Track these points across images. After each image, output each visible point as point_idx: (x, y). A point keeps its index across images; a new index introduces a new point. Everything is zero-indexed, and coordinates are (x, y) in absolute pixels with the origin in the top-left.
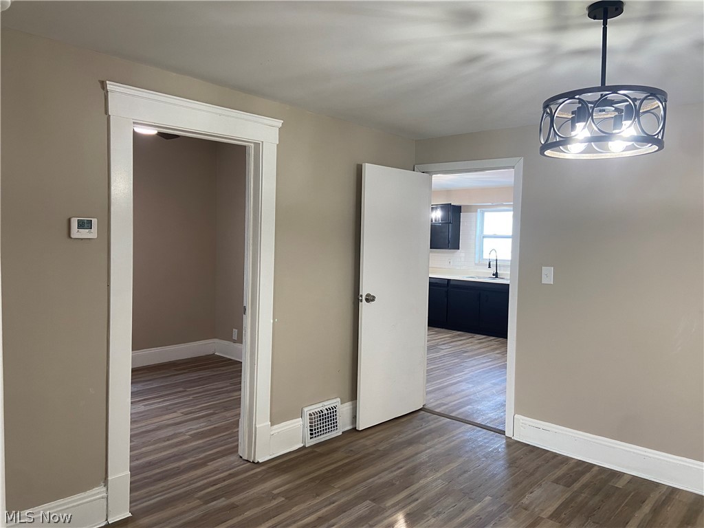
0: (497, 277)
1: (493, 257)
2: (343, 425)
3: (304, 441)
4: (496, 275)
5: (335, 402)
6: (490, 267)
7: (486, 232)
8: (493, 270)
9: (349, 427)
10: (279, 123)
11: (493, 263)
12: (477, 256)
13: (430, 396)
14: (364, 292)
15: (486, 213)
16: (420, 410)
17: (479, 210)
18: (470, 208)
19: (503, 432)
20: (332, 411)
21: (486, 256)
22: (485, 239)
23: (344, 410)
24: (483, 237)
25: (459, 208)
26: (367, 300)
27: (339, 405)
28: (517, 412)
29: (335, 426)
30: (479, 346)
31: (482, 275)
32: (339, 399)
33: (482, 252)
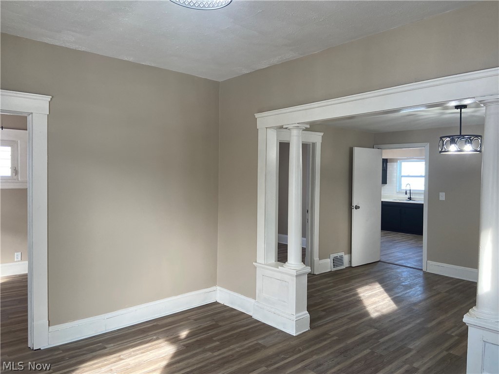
0: (410, 200)
1: (408, 188)
2: (346, 264)
3: (331, 268)
4: (410, 199)
5: (342, 254)
6: (406, 194)
7: (403, 174)
8: (408, 196)
9: (347, 266)
10: (322, 134)
11: (408, 192)
12: (398, 188)
13: (382, 257)
14: (354, 204)
15: (403, 163)
16: (379, 261)
17: (398, 161)
18: (393, 160)
19: (422, 270)
20: (341, 257)
21: (404, 187)
22: (403, 178)
23: (346, 258)
24: (402, 177)
25: (387, 160)
26: (356, 208)
27: (344, 255)
28: (428, 259)
29: (342, 264)
30: (402, 238)
31: (402, 199)
32: (344, 253)
33: (400, 185)
